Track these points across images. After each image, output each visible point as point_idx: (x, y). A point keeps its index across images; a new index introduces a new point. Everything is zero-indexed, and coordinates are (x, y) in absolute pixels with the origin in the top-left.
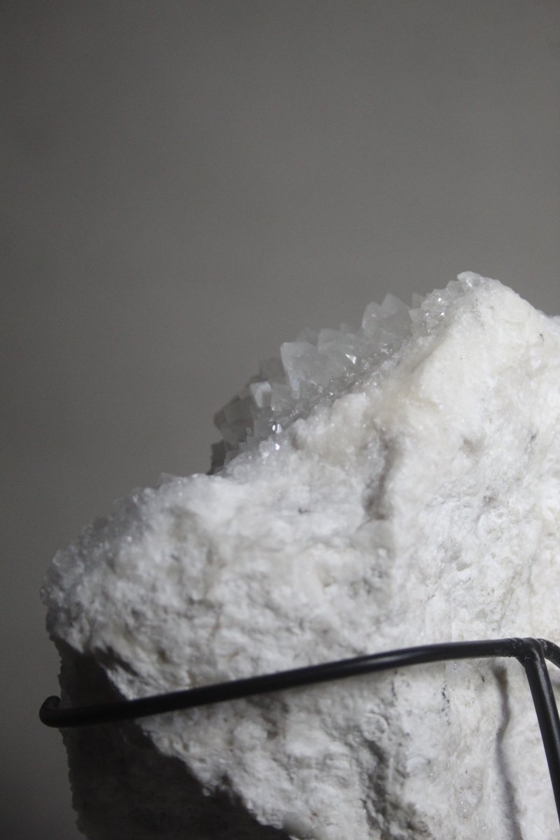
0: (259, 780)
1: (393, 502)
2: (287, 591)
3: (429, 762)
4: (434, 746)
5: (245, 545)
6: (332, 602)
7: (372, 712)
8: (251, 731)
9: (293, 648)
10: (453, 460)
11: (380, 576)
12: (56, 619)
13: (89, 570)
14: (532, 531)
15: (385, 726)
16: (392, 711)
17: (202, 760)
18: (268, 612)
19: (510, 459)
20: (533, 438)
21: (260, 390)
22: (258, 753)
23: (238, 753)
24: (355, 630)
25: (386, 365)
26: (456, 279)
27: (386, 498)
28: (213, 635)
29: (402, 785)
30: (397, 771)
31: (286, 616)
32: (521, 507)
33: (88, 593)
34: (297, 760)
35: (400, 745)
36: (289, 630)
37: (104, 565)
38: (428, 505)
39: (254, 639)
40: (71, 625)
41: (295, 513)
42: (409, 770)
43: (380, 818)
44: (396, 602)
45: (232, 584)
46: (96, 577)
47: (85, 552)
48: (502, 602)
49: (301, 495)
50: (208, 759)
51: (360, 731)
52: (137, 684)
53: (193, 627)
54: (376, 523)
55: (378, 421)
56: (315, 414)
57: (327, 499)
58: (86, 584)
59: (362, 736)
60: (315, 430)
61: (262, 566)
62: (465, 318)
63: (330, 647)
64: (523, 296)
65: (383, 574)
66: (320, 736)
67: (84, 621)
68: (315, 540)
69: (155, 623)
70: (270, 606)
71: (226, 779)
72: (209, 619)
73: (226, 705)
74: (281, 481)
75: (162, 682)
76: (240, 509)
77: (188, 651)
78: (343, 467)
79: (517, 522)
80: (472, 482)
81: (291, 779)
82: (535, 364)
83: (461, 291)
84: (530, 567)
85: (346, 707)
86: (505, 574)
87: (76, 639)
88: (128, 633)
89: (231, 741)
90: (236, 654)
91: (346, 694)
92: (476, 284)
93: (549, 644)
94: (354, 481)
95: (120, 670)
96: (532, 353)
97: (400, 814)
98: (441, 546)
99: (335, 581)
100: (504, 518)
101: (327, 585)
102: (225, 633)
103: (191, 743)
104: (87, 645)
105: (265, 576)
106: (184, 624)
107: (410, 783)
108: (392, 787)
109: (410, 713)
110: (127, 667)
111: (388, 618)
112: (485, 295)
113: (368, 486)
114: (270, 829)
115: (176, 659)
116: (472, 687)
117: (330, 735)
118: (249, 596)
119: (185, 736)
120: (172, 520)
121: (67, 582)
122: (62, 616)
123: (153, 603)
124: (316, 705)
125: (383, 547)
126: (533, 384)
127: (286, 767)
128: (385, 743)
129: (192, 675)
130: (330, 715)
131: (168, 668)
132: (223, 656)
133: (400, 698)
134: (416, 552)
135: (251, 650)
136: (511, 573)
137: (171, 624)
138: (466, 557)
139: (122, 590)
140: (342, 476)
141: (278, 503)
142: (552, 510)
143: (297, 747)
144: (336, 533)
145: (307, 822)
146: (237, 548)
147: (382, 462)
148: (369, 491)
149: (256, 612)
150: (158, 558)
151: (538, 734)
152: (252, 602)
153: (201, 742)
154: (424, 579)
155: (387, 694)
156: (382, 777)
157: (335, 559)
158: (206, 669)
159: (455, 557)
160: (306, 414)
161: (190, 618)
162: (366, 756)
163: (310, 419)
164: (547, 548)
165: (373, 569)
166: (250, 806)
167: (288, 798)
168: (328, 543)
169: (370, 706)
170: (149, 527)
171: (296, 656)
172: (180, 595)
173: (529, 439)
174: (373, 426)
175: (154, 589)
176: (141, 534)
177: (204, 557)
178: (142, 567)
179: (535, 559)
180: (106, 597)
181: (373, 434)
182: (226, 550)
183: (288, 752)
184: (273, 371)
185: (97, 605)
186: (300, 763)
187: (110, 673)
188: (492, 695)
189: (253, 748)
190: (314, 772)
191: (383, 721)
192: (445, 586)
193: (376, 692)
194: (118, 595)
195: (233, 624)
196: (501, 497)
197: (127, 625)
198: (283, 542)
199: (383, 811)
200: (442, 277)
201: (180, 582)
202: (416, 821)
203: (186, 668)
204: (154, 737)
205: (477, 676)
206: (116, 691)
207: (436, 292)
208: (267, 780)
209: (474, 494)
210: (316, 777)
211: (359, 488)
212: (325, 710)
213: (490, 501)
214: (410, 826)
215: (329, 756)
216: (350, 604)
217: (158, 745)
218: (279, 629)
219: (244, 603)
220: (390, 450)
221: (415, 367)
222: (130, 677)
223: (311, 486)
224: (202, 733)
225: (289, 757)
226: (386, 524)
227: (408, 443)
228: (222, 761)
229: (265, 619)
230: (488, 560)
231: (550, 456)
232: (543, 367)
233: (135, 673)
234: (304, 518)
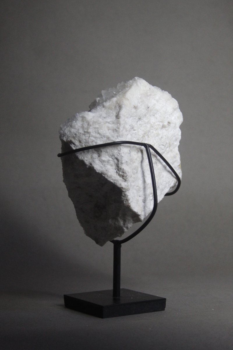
0: (97, 164)
1: (120, 116)
2: (102, 131)
3: (127, 162)
4: (128, 159)
5: (94, 122)
6: (109, 133)
7: (117, 152)
8: (95, 155)
9: (103, 141)
10: (132, 110)
11: (118, 129)
12: (61, 136)
13: (67, 127)
14: (149, 126)
15: (119, 155)
16: (120, 152)
17: (87, 160)
18: (98, 134)
19: (144, 111)
20: (148, 108)
21: (98, 99)
22: (97, 159)
23: (93, 159)
24: (114, 138)
25: (120, 93)
26: (134, 78)
27: (119, 115)
28: (89, 138)
29: (122, 165)
30: (121, 163)
31: (102, 135)
32: (146, 121)
33: (67, 131)
34: (103, 161)
35: (121, 158)
36: (102, 137)
37: (70, 126)
38: (127, 117)
39: (96, 139)
40: (64, 137)
41: (103, 118)
42: (123, 162)
43: (118, 171)
44: (121, 133)
45: (92, 129)
46: (68, 128)
47: (66, 124)
48: (142, 138)
49: (104, 115)
50: (88, 160)
51: (115, 156)
52: (75, 147)
53: (85, 137)
54: (117, 119)
55: (118, 102)
56: (107, 101)
57: (109, 116)
58: (67, 130)
59: (115, 157)
60: (107, 104)
61: (97, 126)
62: (135, 85)
63: (109, 141)
64: (147, 81)
65: (118, 128)
66: (107, 157)
67: (66, 136)
68: (107, 122)
69: (79, 136)
70: (99, 133)
71: (91, 164)
72: (88, 135)
73: (90, 150)
74: (101, 113)
75: (80, 146)
76: (94, 117)
77: (84, 141)
78: (112, 110)
79: (145, 123)
80: (136, 114)
81: (102, 164)
82: (149, 94)
83: (135, 80)
84: (148, 133)
85: (112, 152)
86: (143, 133)
87: (65, 139)
88: (74, 138)
89: (92, 157)
90: (93, 142)
91: (112, 149)
92: (138, 79)
93: (150, 145)
94: (114, 113)
95: (73, 144)
96: (148, 92)
97: (121, 170)
98: (130, 125)
99: (110, 129)
100: (143, 122)
101: (109, 130)
102: (91, 138)
103: (85, 157)
104: (67, 140)
105: (98, 128)
106: (84, 136)
107: (123, 165)
108: (120, 166)
109: (123, 153)
110: (74, 144)
111: (119, 136)
112: (139, 81)
113: (116, 113)
114: (99, 173)
115: (82, 142)
116: (136, 152)
117: (109, 156)
118: (95, 131)
119: (84, 156)
120: (82, 118)
121: (63, 130)
122: (62, 135)
123: (79, 132)
124: (107, 151)
125: (118, 123)
126: (148, 98)
127: (101, 162)
128: (119, 158)
129: (85, 145)
130: (109, 153)
131: (81, 144)
132: (90, 142)
133: (122, 150)
134: (125, 125)
135: (96, 141)
136: (144, 133)
137: (81, 136)
138: (135, 128)
139: (73, 130)
140: (112, 112)
141: (100, 116)
142: (153, 122)
143: (103, 158)
144: (110, 121)
145: (105, 172)
146: (93, 123)
147: (119, 109)
148: (116, 114)
149: (96, 134)
150: (79, 125)
151: (148, 164)
152: (96, 133)
153: (87, 157)
154: (126, 131)
155: (119, 149)
156: (118, 164)
157: (110, 125)
158: (88, 144)
159: (133, 128)
160: (106, 101)
161: (85, 135)
162: (116, 161)
163: (106, 102)
164: (152, 129)
165: (117, 127)
166: (95, 168)
167: (101, 167)
168: (109, 123)
169: (116, 151)
170: (78, 120)
171: (103, 142)
172: (83, 131)
173: (147, 108)
174: (117, 103)
175: (78, 130)
176: (76, 121)
177: (87, 124)
178: (76, 126)
179: (149, 131)
180: (70, 132)
181: (117, 104)
182: (91, 123)
183: (102, 159)
184: (100, 96)
185: (68, 133)
186: (104, 161)
187: (71, 145)
188: (140, 154)
189: (96, 159)
190: (106, 163)
191: (118, 154)
192: (131, 133)
193: (117, 149)
194: (72, 131)
195: (92, 136)
196: (142, 118)
197: (74, 136)
198: (101, 122)
199: (118, 170)
200: (132, 78)
201: (83, 129)
202: (124, 171)
203: (84, 144)
204: (78, 156)
205: (137, 150)
206: (72, 148)
207: (130, 80)
208: (98, 164)
209: (137, 117)
210: (107, 164)
211: (115, 114)
212: (108, 152)
213: (140, 119)
214: (123, 172)
215: (109, 160)
216: (113, 133)
217: (79, 158)
218: (100, 137)
219: (94, 132)
220: (120, 107)
221: (125, 93)
222: (74, 145)
223: (106, 114)
224: (87, 156)
225: (102, 160)
226: (119, 119)
227: (123, 106)
228: (90, 161)
229: (98, 136)
230: (139, 130)
231: (152, 112)
232: (150, 95)
233: (75, 145)
234: (105, 119)
